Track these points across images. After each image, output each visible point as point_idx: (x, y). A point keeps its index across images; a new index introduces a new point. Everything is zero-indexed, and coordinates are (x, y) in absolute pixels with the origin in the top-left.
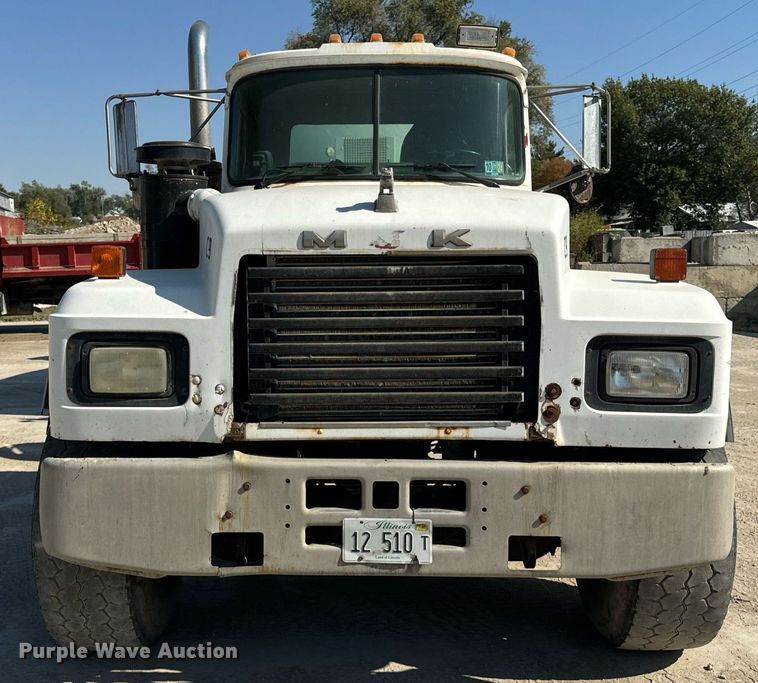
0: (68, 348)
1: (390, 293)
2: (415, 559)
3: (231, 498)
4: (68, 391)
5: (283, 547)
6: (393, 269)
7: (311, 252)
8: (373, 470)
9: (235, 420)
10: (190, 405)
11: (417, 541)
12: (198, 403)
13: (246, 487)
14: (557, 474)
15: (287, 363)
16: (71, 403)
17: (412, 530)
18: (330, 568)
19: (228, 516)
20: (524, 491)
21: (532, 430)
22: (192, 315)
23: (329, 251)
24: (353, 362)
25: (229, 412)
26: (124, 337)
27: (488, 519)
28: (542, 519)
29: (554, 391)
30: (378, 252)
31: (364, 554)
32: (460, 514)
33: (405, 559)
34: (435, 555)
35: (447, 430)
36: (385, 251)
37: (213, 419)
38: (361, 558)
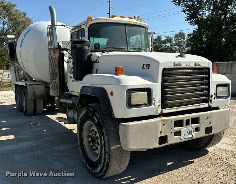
0: (126, 93)
1: (188, 76)
2: (193, 136)
3: (161, 128)
4: (127, 105)
5: (171, 138)
6: (189, 71)
7: (175, 67)
8: (186, 117)
9: (161, 109)
10: (153, 106)
11: (193, 132)
12: (154, 105)
13: (164, 125)
14: (212, 113)
15: (171, 94)
16: (127, 108)
17: (192, 129)
18: (179, 141)
19: (161, 132)
20: (208, 117)
21: (209, 104)
22: (152, 83)
23: (179, 67)
24: (181, 92)
25: (160, 107)
26: (138, 90)
27: (202, 125)
28: (210, 123)
29: (212, 96)
30: (187, 67)
31: (184, 137)
32: (198, 124)
33: (191, 136)
34: (196, 134)
35: (196, 106)
36: (188, 67)
37: (157, 109)
38: (184, 138)
